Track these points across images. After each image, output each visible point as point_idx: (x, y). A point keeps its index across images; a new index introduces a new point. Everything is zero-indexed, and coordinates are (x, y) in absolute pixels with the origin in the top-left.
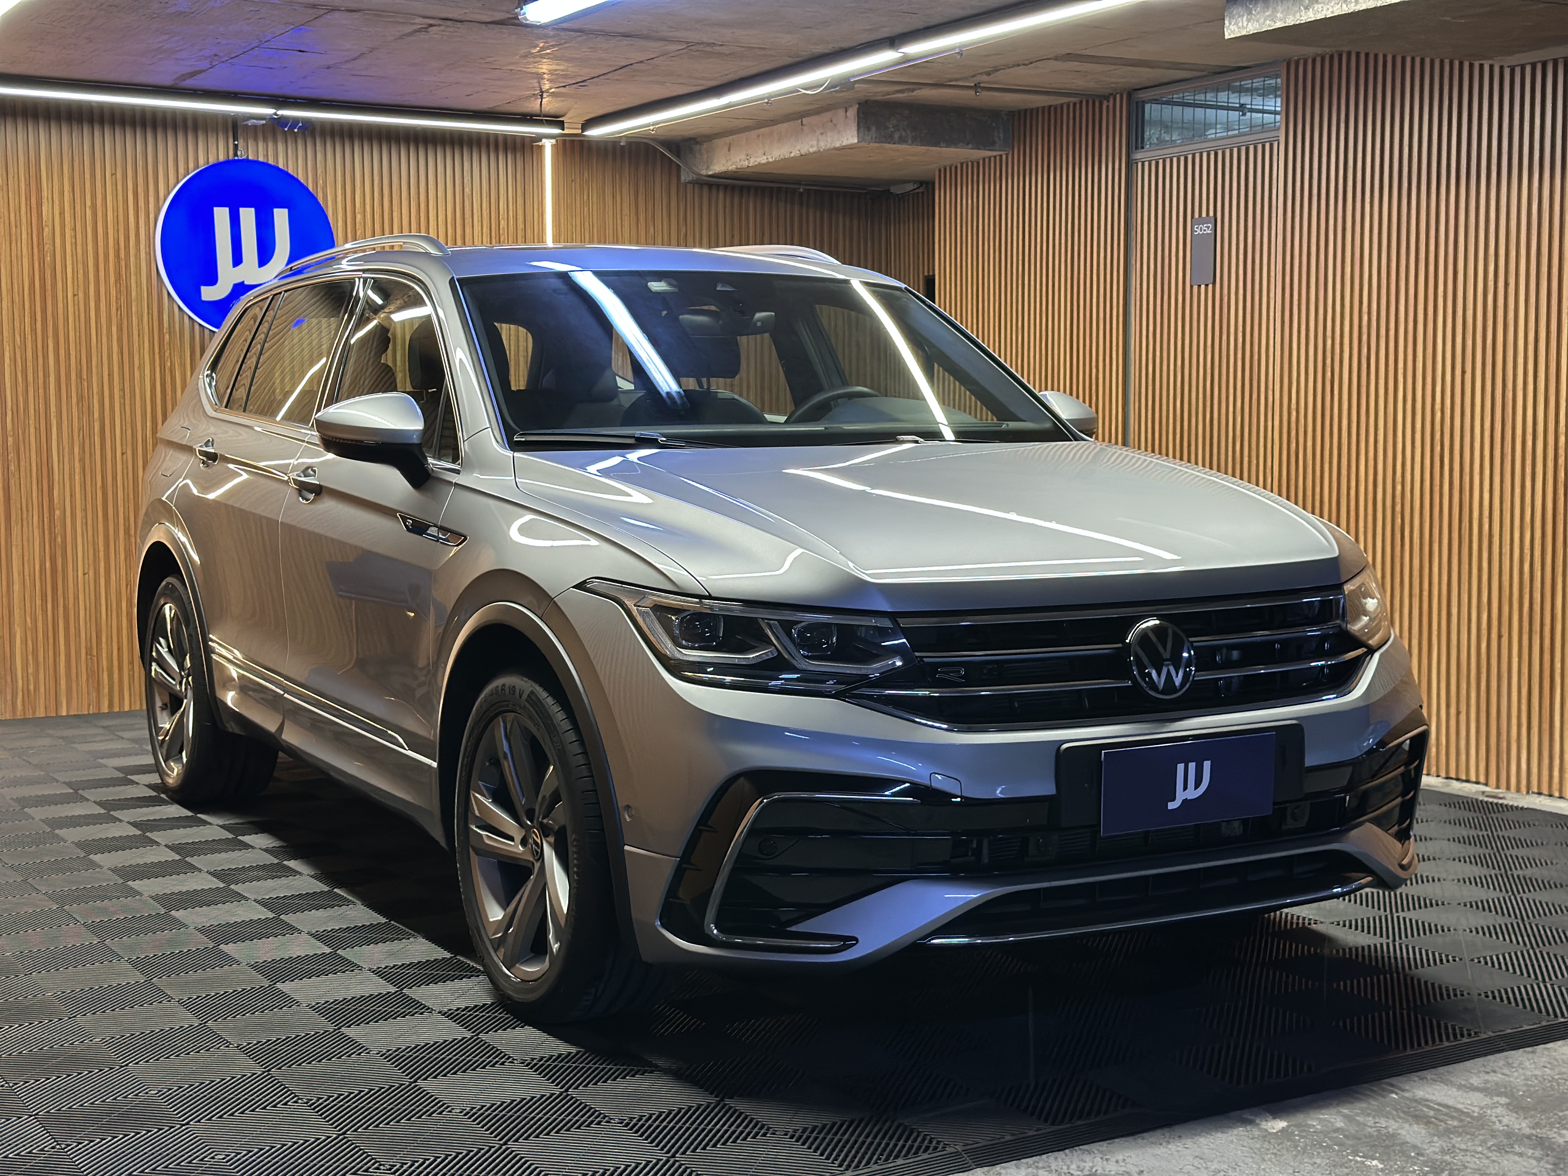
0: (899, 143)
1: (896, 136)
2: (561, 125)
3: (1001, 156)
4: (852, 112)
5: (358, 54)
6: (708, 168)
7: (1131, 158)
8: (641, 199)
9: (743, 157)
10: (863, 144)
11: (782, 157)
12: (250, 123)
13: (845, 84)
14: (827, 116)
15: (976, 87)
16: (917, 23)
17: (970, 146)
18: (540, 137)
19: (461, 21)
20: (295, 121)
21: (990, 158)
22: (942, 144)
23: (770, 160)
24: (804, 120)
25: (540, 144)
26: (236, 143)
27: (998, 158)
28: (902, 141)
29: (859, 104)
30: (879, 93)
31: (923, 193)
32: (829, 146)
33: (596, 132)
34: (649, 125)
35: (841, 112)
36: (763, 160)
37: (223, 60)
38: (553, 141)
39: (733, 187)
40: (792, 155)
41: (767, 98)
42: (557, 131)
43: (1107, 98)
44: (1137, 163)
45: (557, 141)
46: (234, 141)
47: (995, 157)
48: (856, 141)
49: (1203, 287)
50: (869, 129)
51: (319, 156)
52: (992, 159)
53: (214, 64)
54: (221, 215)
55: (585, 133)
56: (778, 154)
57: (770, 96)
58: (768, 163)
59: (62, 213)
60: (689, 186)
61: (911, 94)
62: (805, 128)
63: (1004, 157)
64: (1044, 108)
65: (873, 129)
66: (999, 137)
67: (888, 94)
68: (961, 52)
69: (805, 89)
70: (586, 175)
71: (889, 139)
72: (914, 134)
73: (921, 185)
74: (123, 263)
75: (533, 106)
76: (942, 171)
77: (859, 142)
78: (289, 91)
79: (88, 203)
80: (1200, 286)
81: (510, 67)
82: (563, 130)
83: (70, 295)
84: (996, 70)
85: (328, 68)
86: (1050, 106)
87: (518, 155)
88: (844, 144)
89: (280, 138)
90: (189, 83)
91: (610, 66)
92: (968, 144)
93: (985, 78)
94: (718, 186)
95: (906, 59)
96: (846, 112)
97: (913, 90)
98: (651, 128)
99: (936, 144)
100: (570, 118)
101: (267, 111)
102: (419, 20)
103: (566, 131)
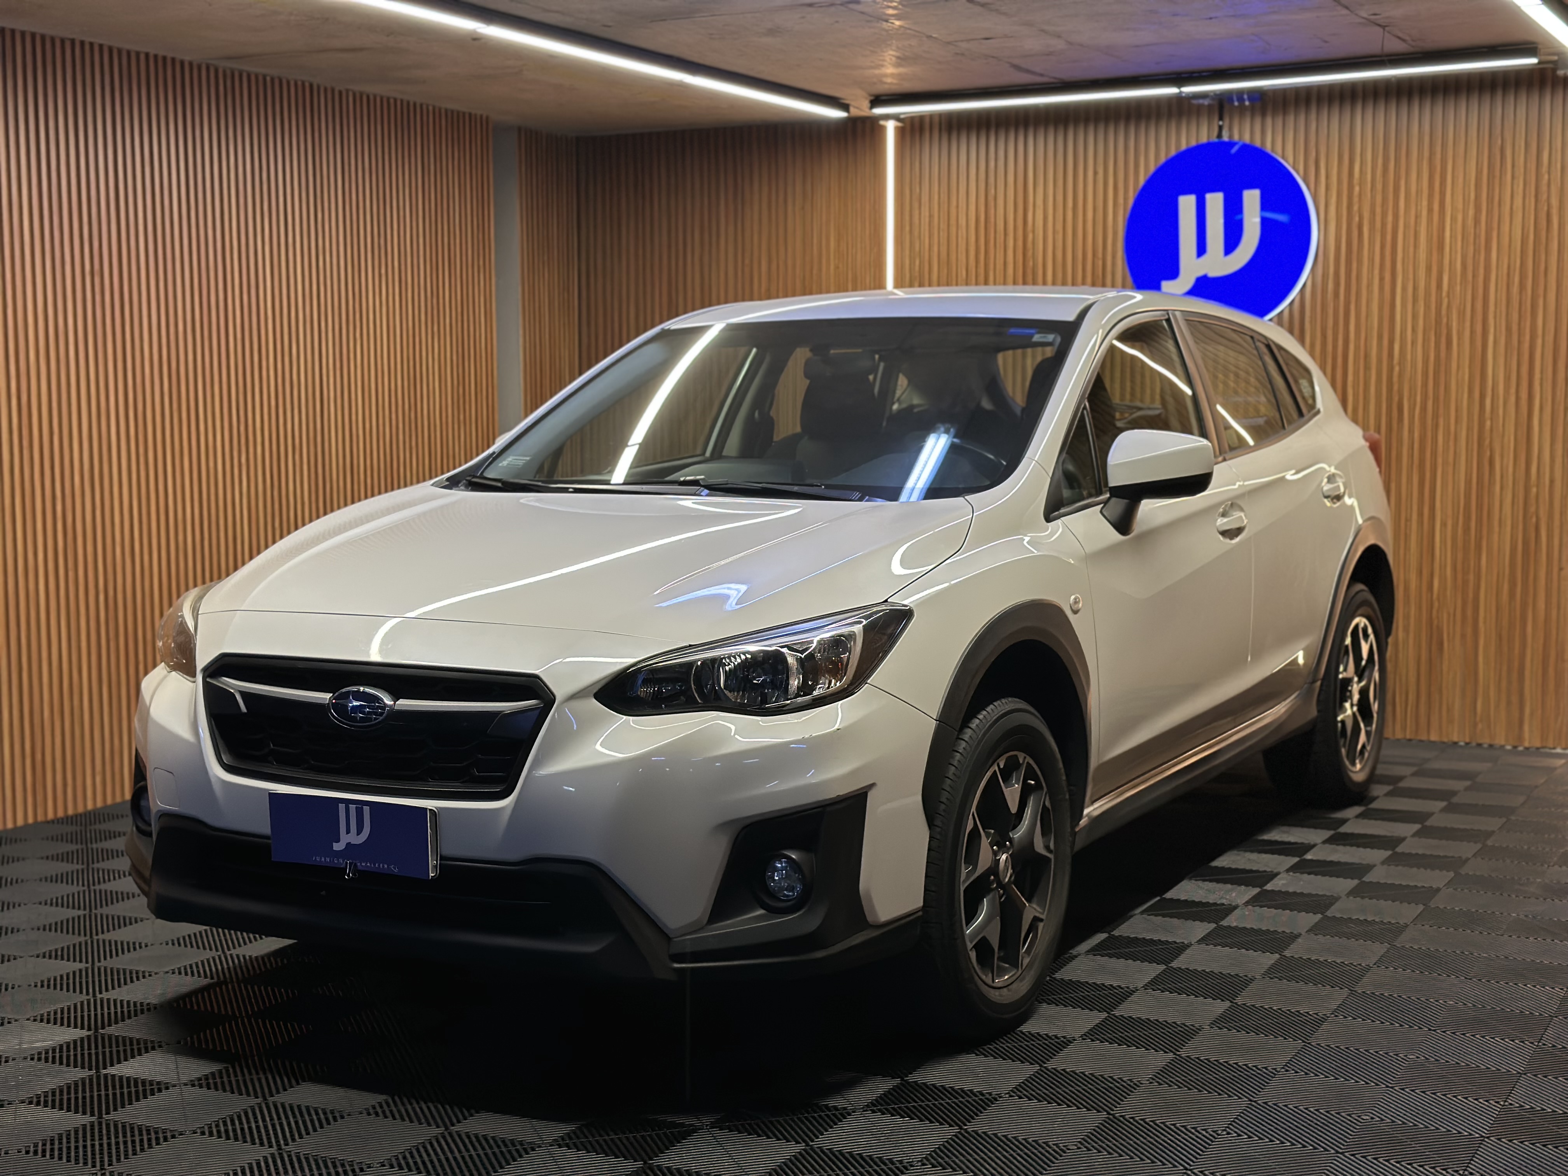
26: (1221, 123)
46: (1219, 122)
54: (1187, 204)
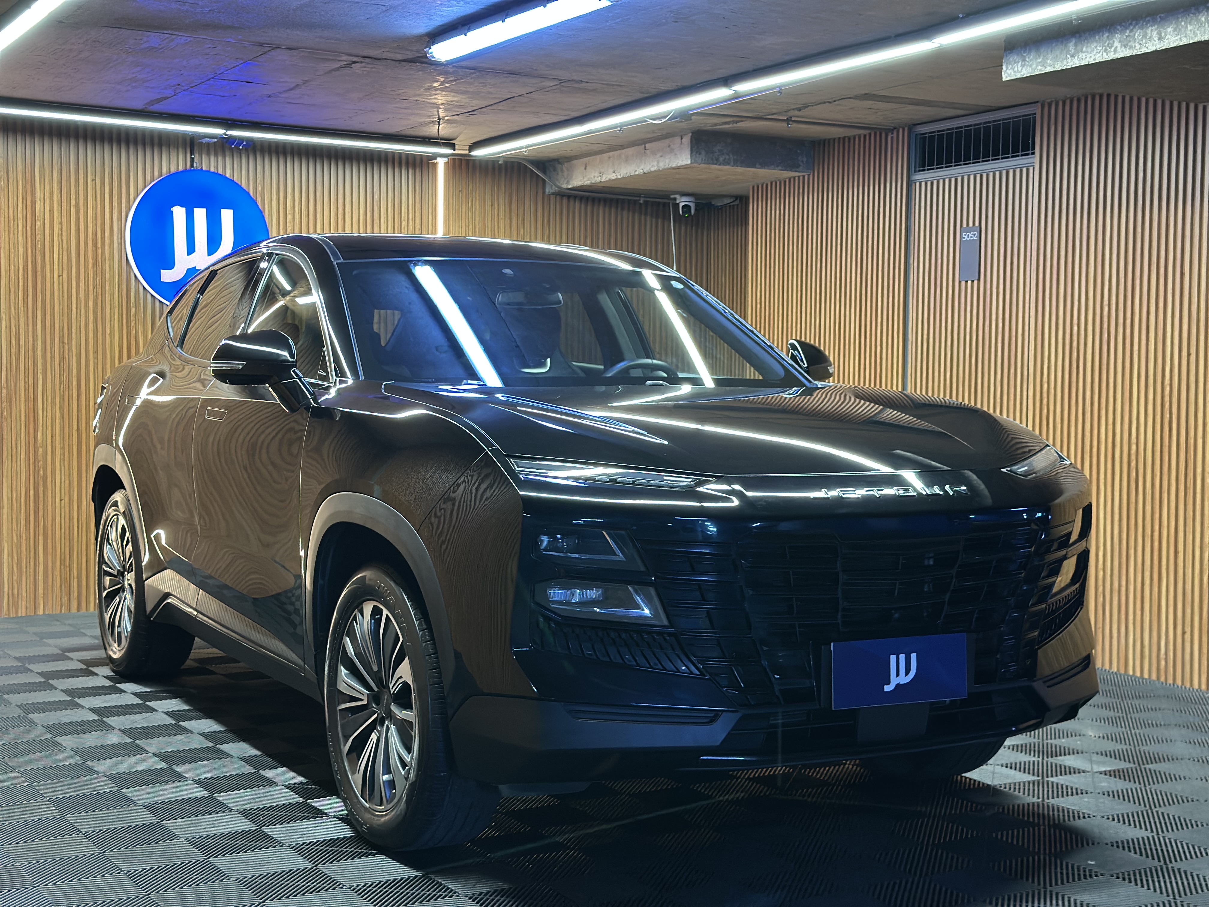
0: (723, 164)
1: (721, 159)
2: (453, 146)
3: (804, 176)
4: (687, 140)
5: (293, 85)
6: (568, 183)
7: (911, 179)
8: (514, 206)
9: (597, 174)
10: (696, 165)
11: (628, 174)
12: (204, 141)
13: (684, 115)
14: (667, 141)
15: (788, 120)
16: (748, 66)
17: (780, 168)
18: (435, 156)
19: (380, 59)
20: (241, 140)
21: (794, 178)
22: (757, 166)
23: (619, 177)
24: (647, 145)
25: (435, 161)
26: (193, 156)
27: (801, 178)
28: (726, 163)
29: (693, 133)
30: (709, 123)
31: (738, 205)
32: (667, 166)
33: (480, 153)
34: (522, 148)
35: (677, 140)
36: (613, 177)
37: (183, 88)
38: (446, 160)
39: (587, 198)
40: (637, 173)
41: (620, 127)
42: (449, 151)
43: (892, 131)
44: (915, 183)
45: (448, 160)
46: (191, 155)
47: (799, 177)
48: (689, 162)
49: (969, 282)
50: (700, 154)
51: (259, 168)
52: (797, 178)
53: (177, 92)
54: (179, 213)
55: (471, 154)
56: (625, 172)
57: (622, 125)
58: (617, 179)
59: (51, 211)
60: (552, 197)
61: (735, 125)
62: (648, 152)
63: (806, 177)
64: (839, 138)
65: (703, 152)
66: (802, 161)
67: (716, 125)
68: (781, 91)
69: (651, 119)
70: (471, 187)
71: (717, 162)
72: (735, 157)
73: (736, 200)
74: (99, 251)
75: (432, 130)
76: (756, 188)
77: (691, 163)
78: (236, 116)
79: (73, 203)
80: (967, 282)
81: (415, 99)
82: (454, 150)
83: (56, 276)
84: (806, 106)
85: (269, 97)
86: (845, 137)
87: (417, 170)
88: (679, 165)
89: (228, 153)
90: (157, 108)
91: (495, 98)
92: (778, 166)
93: (796, 113)
94: (575, 197)
95: (737, 96)
96: (682, 139)
97: (737, 122)
98: (525, 150)
99: (754, 166)
100: (460, 141)
101: (219, 131)
102: (344, 58)
103: (456, 152)
